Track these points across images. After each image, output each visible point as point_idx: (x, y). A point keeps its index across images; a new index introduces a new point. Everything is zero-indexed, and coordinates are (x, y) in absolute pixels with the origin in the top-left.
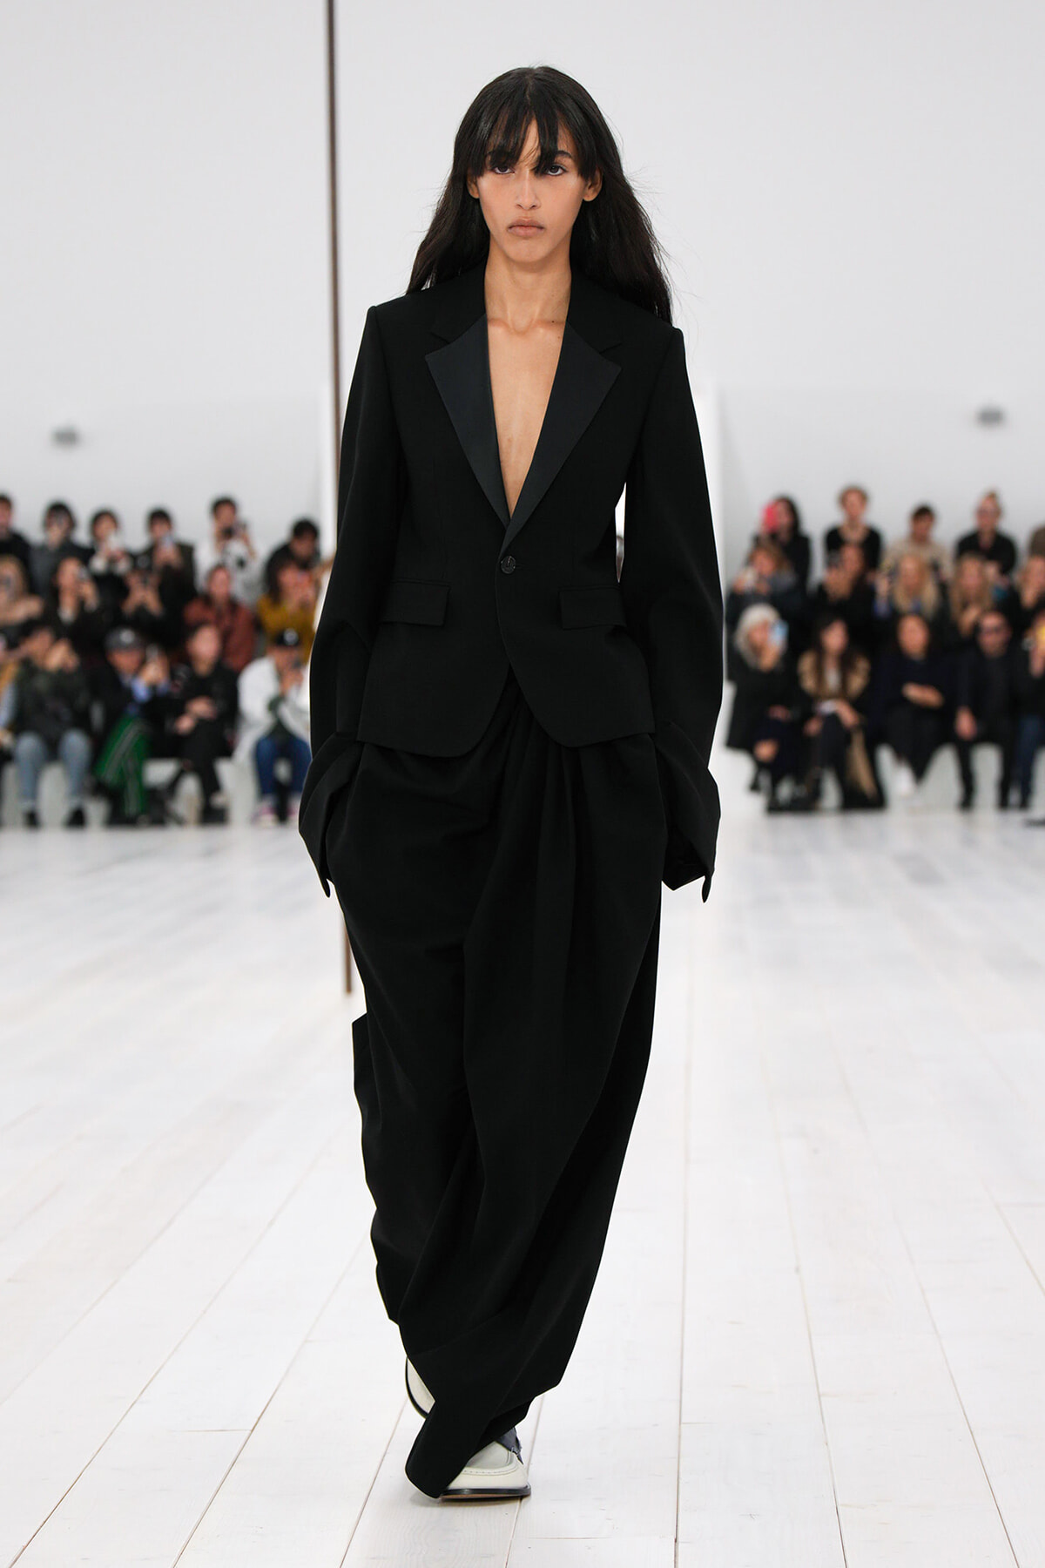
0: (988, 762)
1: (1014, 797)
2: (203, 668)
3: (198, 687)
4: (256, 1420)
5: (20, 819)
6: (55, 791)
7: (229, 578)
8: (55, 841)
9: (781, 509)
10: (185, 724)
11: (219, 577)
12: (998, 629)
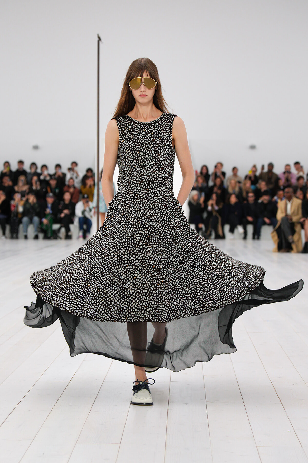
0: (250, 229)
1: (256, 237)
2: (67, 202)
3: (66, 207)
4: (71, 379)
5: (23, 237)
6: (31, 231)
7: (74, 181)
8: (31, 243)
9: (204, 168)
10: (62, 215)
11: (71, 181)
12: (252, 197)
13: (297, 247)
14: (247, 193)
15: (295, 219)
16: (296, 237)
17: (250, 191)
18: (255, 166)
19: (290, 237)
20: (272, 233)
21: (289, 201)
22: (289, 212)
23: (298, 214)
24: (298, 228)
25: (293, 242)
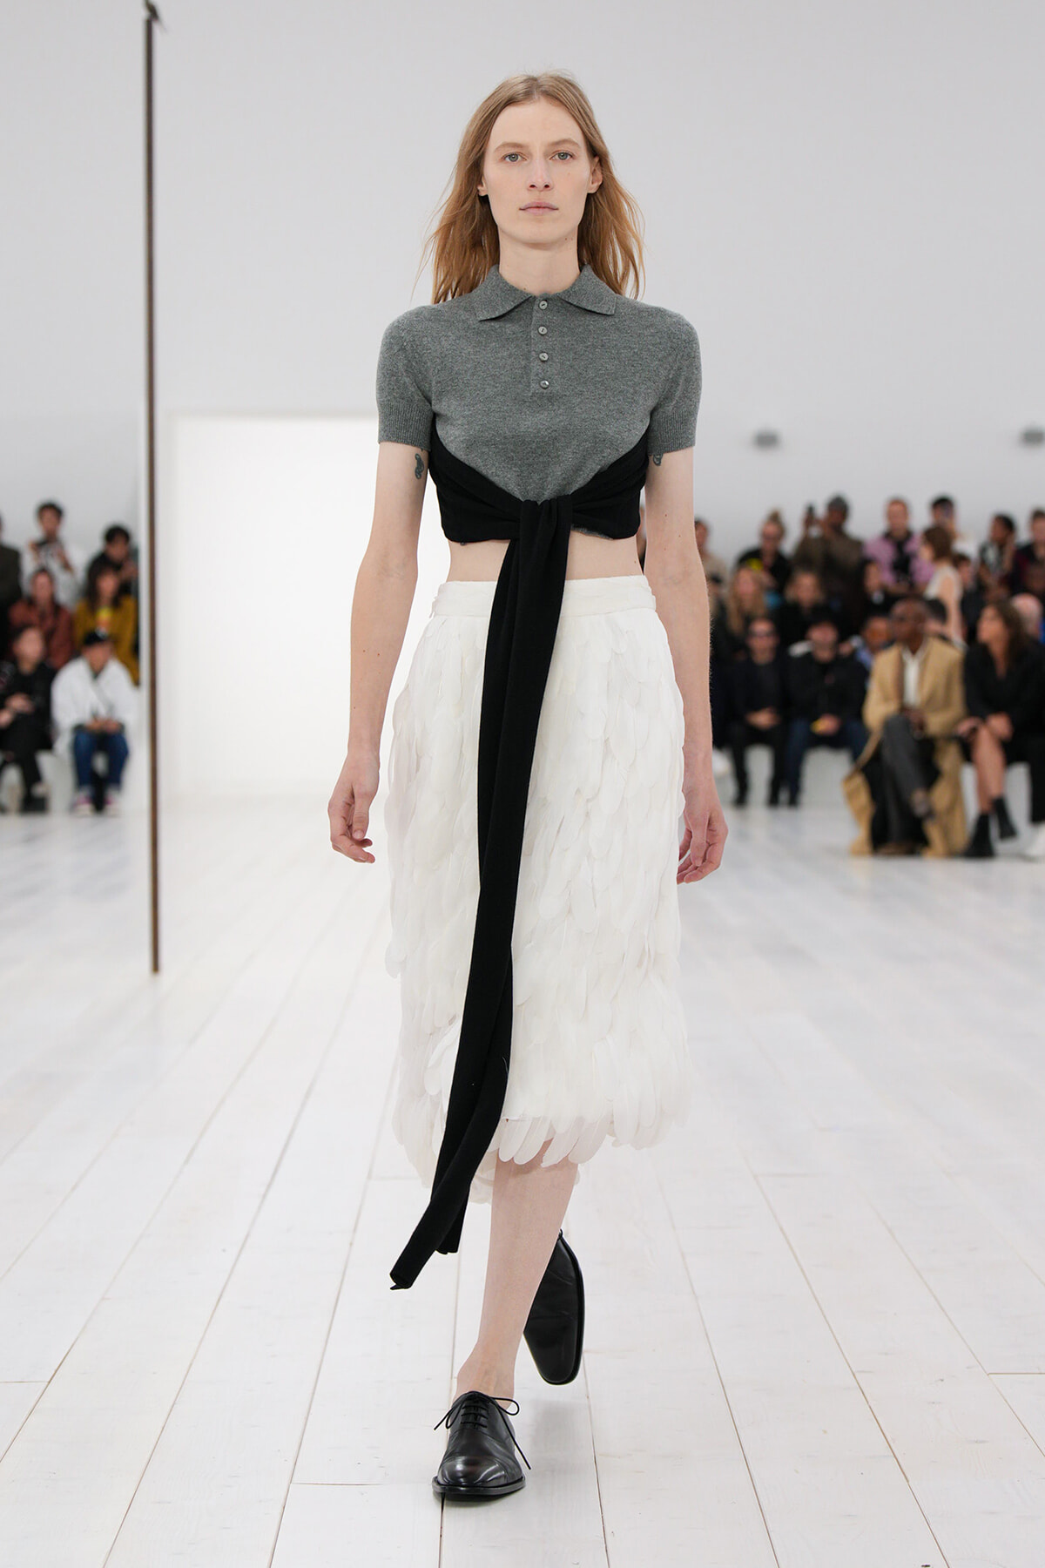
0: (760, 763)
2: (27, 667)
4: (53, 1372)
7: (52, 581)
10: (6, 718)
11: (43, 580)
12: (768, 635)
13: (946, 833)
14: (748, 620)
15: (936, 723)
16: (940, 796)
17: (760, 611)
18: (775, 518)
19: (918, 799)
20: (849, 778)
21: (914, 652)
22: (913, 695)
23: (947, 703)
24: (948, 759)
25: (930, 814)
